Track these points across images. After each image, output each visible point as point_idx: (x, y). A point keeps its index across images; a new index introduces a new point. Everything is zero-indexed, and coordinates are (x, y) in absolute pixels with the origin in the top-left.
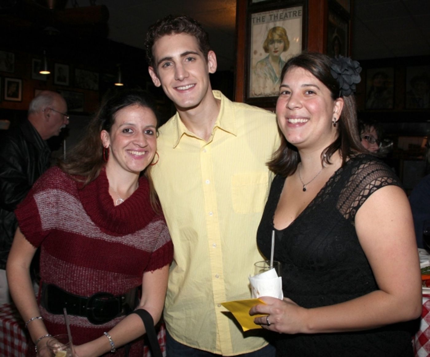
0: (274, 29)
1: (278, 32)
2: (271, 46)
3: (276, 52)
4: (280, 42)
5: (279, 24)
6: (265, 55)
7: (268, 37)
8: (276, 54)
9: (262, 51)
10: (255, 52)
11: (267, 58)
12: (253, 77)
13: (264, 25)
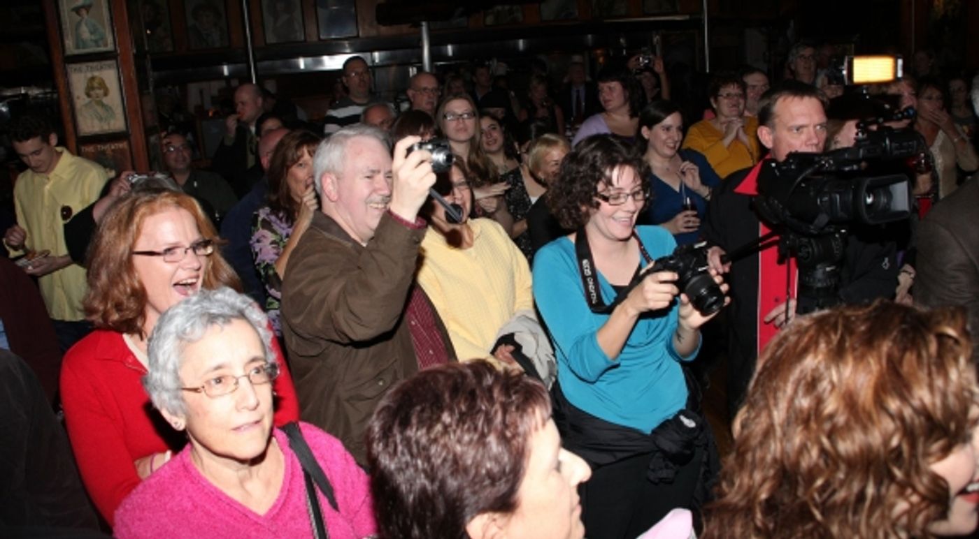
0: (93, 78)
1: (97, 81)
2: (92, 93)
3: (98, 97)
4: (99, 89)
5: (96, 74)
6: (87, 100)
7: (88, 85)
8: (98, 99)
9: (83, 96)
10: (78, 98)
11: (90, 102)
12: (80, 119)
13: (82, 75)
